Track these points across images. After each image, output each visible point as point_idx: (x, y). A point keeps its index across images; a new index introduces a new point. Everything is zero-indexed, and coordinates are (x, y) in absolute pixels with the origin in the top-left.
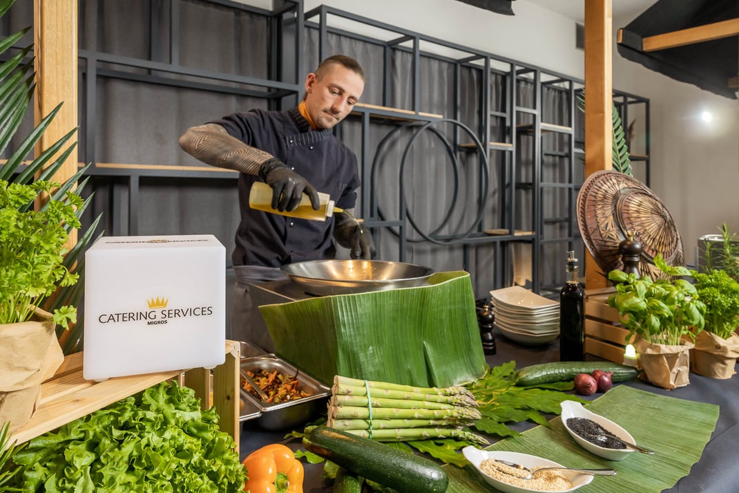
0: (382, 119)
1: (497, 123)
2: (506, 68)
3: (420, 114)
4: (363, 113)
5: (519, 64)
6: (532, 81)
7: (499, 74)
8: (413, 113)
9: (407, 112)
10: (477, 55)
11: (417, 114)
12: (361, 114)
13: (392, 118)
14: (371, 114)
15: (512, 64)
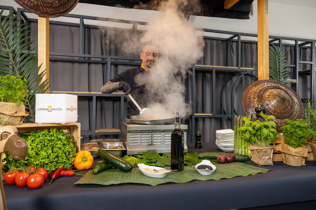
0: (226, 72)
1: (291, 70)
2: (293, 43)
3: (241, 68)
4: (212, 70)
5: (300, 40)
6: (310, 47)
7: (292, 46)
8: (238, 68)
9: (235, 68)
10: (275, 39)
11: (239, 68)
12: (211, 70)
13: (231, 71)
14: (216, 70)
15: (296, 40)
